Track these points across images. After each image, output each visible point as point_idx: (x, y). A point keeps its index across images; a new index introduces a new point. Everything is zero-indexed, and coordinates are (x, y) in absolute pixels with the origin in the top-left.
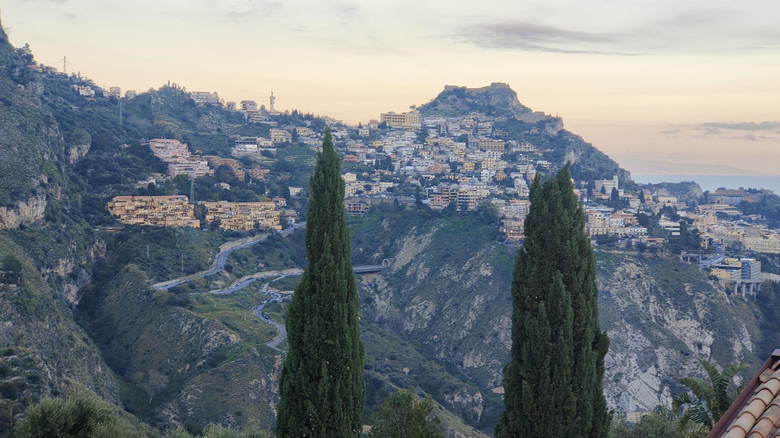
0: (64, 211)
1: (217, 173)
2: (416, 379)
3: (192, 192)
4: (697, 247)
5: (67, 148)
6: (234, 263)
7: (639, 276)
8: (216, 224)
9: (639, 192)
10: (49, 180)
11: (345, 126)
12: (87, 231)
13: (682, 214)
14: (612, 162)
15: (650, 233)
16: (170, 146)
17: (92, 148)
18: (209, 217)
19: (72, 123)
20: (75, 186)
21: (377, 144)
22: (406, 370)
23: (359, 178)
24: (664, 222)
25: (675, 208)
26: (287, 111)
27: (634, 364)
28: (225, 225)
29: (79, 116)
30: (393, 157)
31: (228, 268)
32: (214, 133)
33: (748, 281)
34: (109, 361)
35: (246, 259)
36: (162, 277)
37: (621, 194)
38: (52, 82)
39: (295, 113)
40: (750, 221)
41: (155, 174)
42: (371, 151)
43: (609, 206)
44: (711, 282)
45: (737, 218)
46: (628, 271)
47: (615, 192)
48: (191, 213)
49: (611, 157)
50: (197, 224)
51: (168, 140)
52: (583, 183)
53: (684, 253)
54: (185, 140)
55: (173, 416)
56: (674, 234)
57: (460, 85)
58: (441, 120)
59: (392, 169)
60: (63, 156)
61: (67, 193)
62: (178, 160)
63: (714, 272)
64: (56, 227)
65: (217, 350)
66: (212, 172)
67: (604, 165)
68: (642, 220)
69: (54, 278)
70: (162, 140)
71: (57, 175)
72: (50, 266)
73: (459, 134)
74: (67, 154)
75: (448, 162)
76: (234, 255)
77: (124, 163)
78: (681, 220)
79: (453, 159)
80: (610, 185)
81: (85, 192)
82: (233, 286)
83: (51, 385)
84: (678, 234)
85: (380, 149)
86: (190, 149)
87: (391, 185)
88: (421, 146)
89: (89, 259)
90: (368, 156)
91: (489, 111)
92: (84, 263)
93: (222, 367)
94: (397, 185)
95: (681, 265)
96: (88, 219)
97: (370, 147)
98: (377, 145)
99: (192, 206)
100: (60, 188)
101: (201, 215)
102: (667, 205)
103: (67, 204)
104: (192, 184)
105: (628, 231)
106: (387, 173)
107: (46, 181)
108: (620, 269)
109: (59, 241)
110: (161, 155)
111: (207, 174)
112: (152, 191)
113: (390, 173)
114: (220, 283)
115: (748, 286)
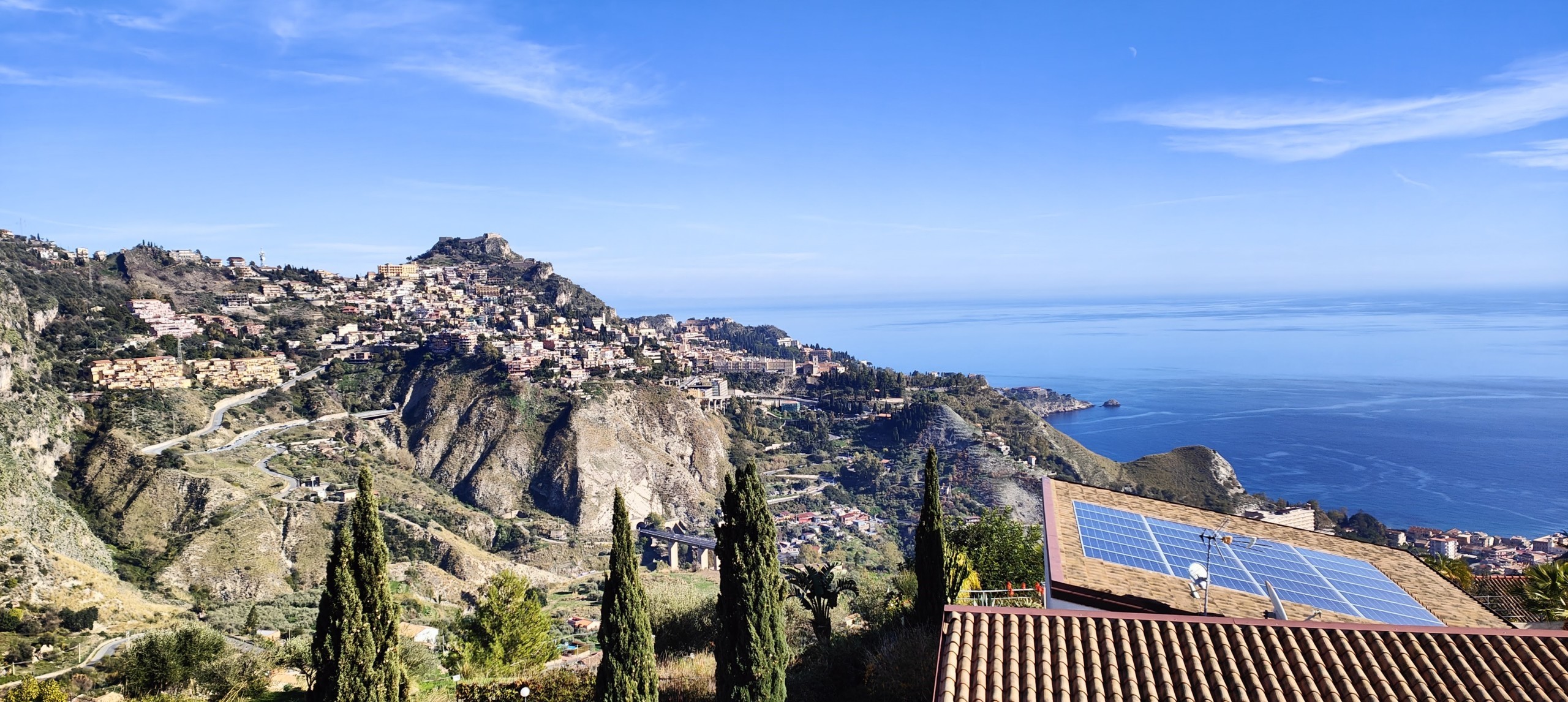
0: (32, 380)
1: (206, 332)
2: (429, 514)
3: (180, 351)
4: (675, 371)
5: (31, 314)
6: (230, 418)
7: (628, 401)
8: (207, 383)
9: (623, 326)
10: (13, 349)
11: (342, 279)
12: (60, 399)
13: (663, 344)
14: (599, 301)
15: (636, 363)
16: (150, 307)
17: (61, 312)
18: (201, 376)
19: (35, 288)
20: (43, 353)
21: (376, 295)
22: (420, 507)
23: (361, 328)
24: (646, 352)
25: (655, 339)
26: (279, 267)
27: (629, 478)
28: (218, 381)
29: (41, 279)
30: (393, 306)
31: (226, 425)
32: (200, 291)
33: (717, 398)
34: (99, 532)
35: (244, 415)
36: (152, 440)
37: (609, 329)
38: (8, 245)
39: (288, 267)
40: (716, 346)
41: (135, 335)
42: (370, 302)
43: (598, 340)
44: (689, 401)
45: (704, 344)
46: (619, 398)
47: (603, 328)
48: (180, 373)
49: (598, 297)
50: (188, 383)
51: (148, 301)
52: (574, 321)
53: (665, 378)
54: (167, 299)
55: (175, 579)
56: (656, 362)
57: (454, 237)
58: (439, 270)
59: (392, 318)
60: (27, 323)
61: (34, 361)
62: (160, 320)
63: (691, 392)
64: (25, 397)
65: (221, 508)
66: (201, 330)
67: (592, 305)
68: (629, 352)
69: (26, 451)
70: (141, 301)
71: (21, 343)
72: (21, 438)
73: (457, 282)
74: (31, 321)
75: (447, 308)
76: (232, 412)
77: (99, 326)
78: (661, 349)
79: (452, 305)
80: (598, 322)
81: (55, 359)
82: (232, 443)
83: (38, 563)
84: (659, 361)
85: (380, 299)
86: (173, 307)
87: (393, 333)
88: (420, 295)
89: (65, 428)
90: (368, 307)
91: (483, 260)
92: (59, 432)
93: (227, 524)
94: (399, 332)
95: (662, 388)
96: (60, 387)
97: (369, 298)
98: (376, 297)
99: (181, 366)
100: (26, 357)
101: (192, 375)
102: (649, 336)
103: (35, 372)
104: (179, 343)
105: (618, 361)
106: (388, 322)
107: (9, 351)
108: (612, 396)
109: (29, 412)
110: (147, 316)
111: (195, 333)
112: (133, 353)
113: (391, 322)
114: (218, 441)
115: (718, 403)
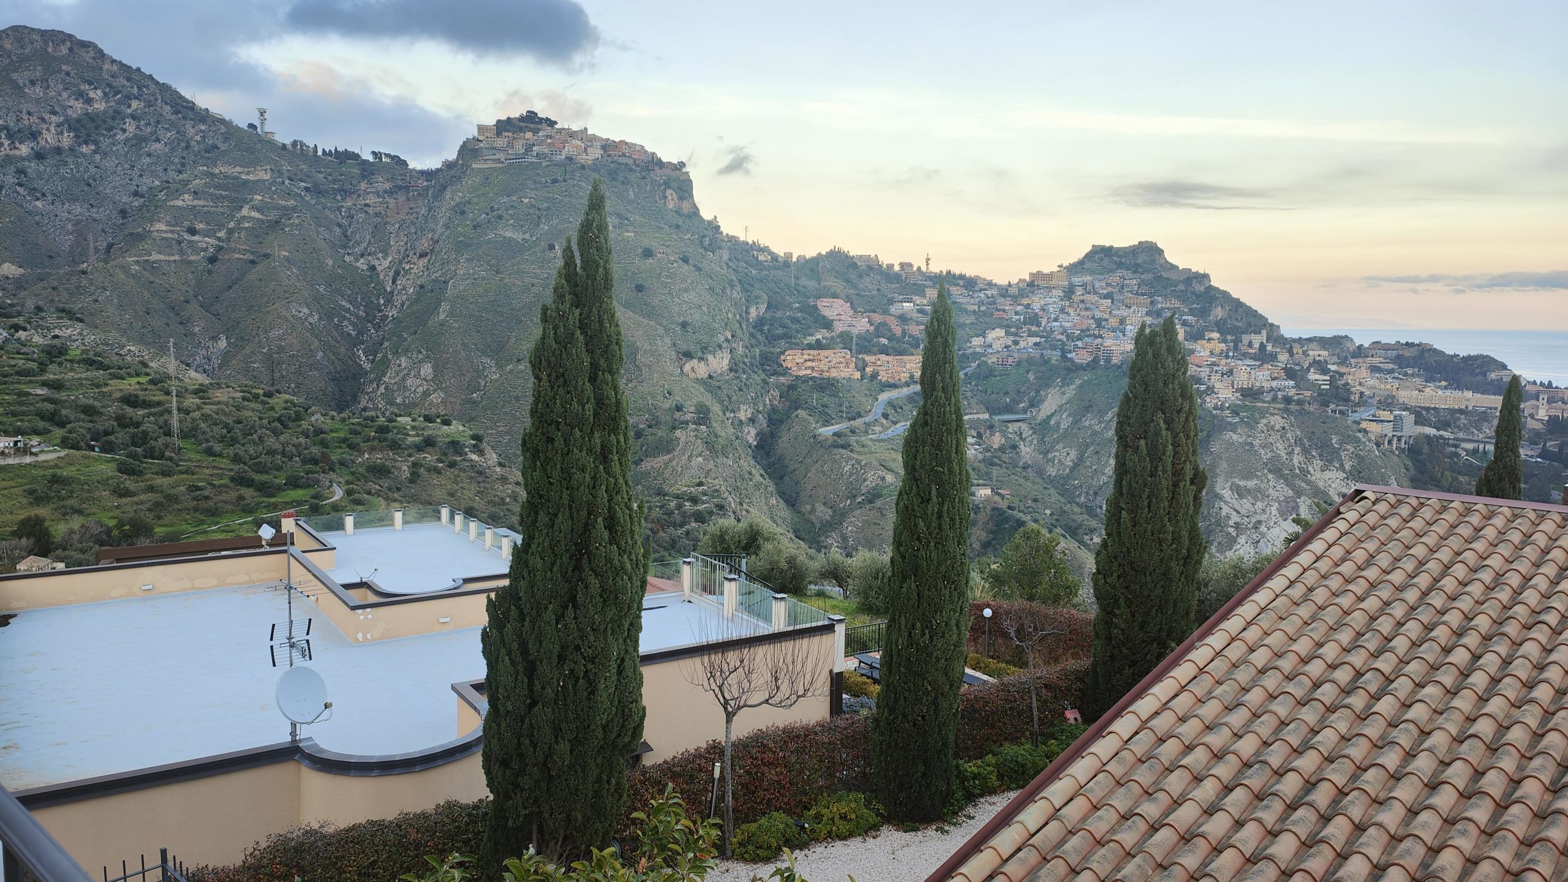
0: (744, 363)
1: (877, 329)
2: (1057, 520)
3: (854, 347)
4: (1347, 400)
5: (747, 308)
6: (892, 411)
7: (1284, 428)
8: (874, 376)
9: (1288, 346)
10: (732, 336)
11: (996, 285)
12: (764, 381)
13: (1333, 368)
14: (1261, 317)
15: (1297, 386)
16: (835, 305)
17: (769, 307)
18: (868, 370)
19: (752, 286)
20: (753, 341)
21: (1025, 301)
22: (1048, 512)
23: (1007, 333)
24: (1313, 376)
25: (1326, 361)
26: (941, 272)
27: (1274, 512)
28: (883, 377)
29: (757, 279)
30: (1041, 313)
31: (885, 416)
32: (874, 292)
33: (1399, 434)
34: (782, 494)
35: (901, 408)
36: (827, 423)
37: (1269, 348)
38: (735, 249)
39: (949, 273)
40: (1406, 374)
41: (822, 330)
42: (1019, 308)
43: (1255, 360)
44: (1360, 435)
45: (1391, 371)
46: (1272, 423)
47: (1262, 346)
48: (853, 365)
49: (1259, 312)
50: (858, 375)
51: (834, 300)
52: (1229, 337)
53: (1332, 406)
54: (848, 299)
55: (836, 544)
56: (1322, 387)
57: (1107, 245)
58: (1088, 278)
59: (1039, 325)
60: (744, 314)
61: (747, 348)
62: (842, 317)
63: (1364, 425)
64: (738, 377)
65: (874, 488)
66: (872, 328)
67: (1252, 320)
68: (1290, 374)
69: (736, 422)
70: (828, 300)
71: (739, 331)
72: (733, 411)
73: (1105, 292)
74: (747, 313)
75: (1093, 318)
76: (890, 404)
77: (795, 320)
78: (1331, 374)
79: (1098, 315)
80: (1257, 340)
81: (762, 348)
82: (889, 431)
83: (734, 513)
84: (1328, 387)
85: (1028, 306)
86: (852, 307)
87: (1038, 340)
88: (1068, 303)
89: (765, 405)
90: (1017, 313)
91: (1136, 269)
92: (761, 409)
93: (879, 503)
94: (1043, 340)
95: (1328, 417)
96: (764, 371)
97: (1018, 305)
98: (1026, 303)
99: (854, 359)
100: (741, 343)
101: (862, 367)
102: (1318, 358)
103: (747, 356)
104: (854, 339)
105: (1274, 384)
106: (1033, 328)
107: (730, 337)
108: (1264, 421)
109: (740, 390)
110: (828, 313)
111: (868, 330)
112: (819, 346)
113: (1037, 329)
114: (877, 429)
115: (1399, 439)
